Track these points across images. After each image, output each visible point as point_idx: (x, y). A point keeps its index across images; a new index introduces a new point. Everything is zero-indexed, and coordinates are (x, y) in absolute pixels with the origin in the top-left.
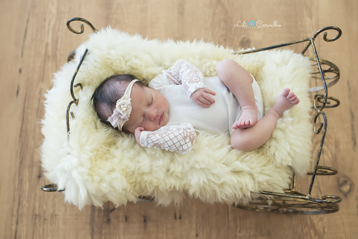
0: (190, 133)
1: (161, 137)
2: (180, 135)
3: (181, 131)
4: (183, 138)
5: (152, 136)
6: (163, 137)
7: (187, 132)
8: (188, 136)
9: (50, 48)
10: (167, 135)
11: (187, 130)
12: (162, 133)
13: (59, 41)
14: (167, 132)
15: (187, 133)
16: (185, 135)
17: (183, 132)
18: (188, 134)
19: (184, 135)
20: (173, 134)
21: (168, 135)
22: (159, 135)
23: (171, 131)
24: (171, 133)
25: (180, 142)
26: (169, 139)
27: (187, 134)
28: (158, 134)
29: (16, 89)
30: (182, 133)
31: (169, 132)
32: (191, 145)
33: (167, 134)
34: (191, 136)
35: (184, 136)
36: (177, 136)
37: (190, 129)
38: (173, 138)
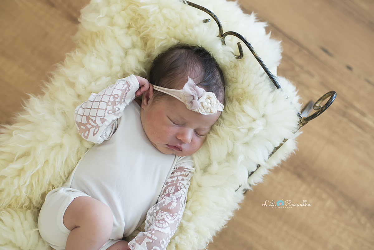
0: (88, 130)
1: (113, 94)
2: (95, 115)
3: (98, 122)
4: (90, 116)
5: (123, 88)
6: (111, 96)
7: (93, 126)
8: (87, 124)
9: (357, 115)
10: (109, 101)
11: (94, 128)
12: (116, 100)
13: (359, 130)
14: (111, 106)
15: (91, 127)
16: (90, 121)
17: (95, 122)
18: (89, 126)
19: (92, 120)
20: (103, 109)
21: (107, 103)
22: (117, 95)
23: (109, 110)
24: (106, 109)
25: (90, 110)
26: (103, 101)
27: (90, 124)
28: (120, 95)
29: (331, 51)
30: (95, 120)
31: (110, 108)
32: (77, 120)
33: (110, 103)
34: (84, 128)
35: (90, 119)
36: (97, 111)
37: (94, 134)
38: (99, 104)
